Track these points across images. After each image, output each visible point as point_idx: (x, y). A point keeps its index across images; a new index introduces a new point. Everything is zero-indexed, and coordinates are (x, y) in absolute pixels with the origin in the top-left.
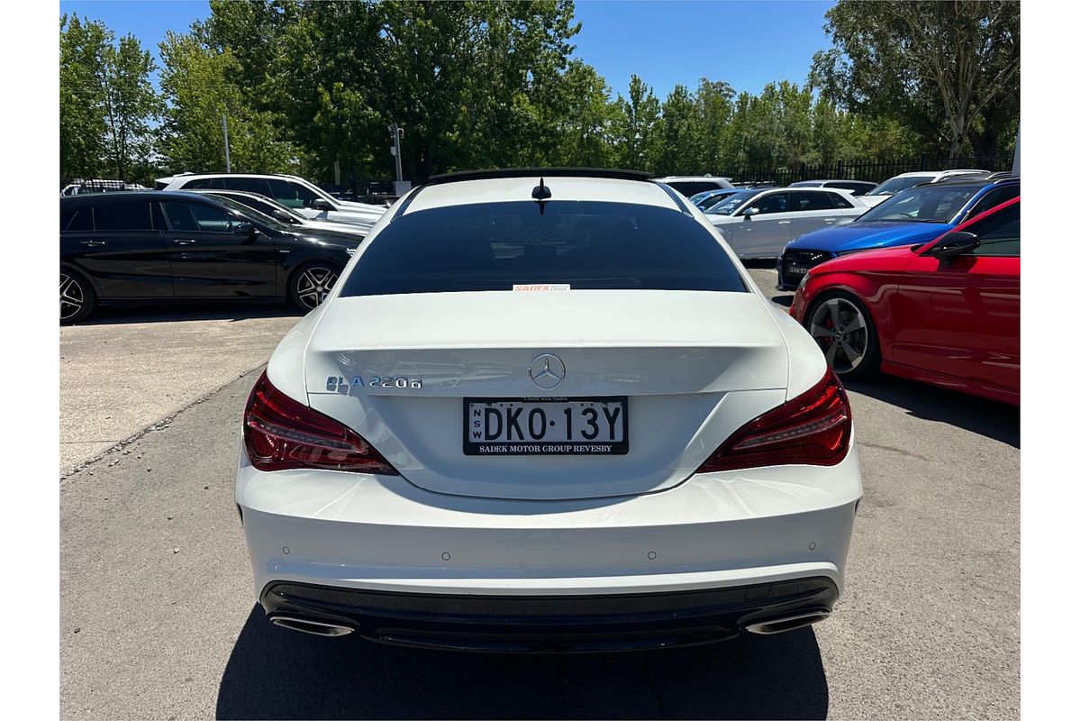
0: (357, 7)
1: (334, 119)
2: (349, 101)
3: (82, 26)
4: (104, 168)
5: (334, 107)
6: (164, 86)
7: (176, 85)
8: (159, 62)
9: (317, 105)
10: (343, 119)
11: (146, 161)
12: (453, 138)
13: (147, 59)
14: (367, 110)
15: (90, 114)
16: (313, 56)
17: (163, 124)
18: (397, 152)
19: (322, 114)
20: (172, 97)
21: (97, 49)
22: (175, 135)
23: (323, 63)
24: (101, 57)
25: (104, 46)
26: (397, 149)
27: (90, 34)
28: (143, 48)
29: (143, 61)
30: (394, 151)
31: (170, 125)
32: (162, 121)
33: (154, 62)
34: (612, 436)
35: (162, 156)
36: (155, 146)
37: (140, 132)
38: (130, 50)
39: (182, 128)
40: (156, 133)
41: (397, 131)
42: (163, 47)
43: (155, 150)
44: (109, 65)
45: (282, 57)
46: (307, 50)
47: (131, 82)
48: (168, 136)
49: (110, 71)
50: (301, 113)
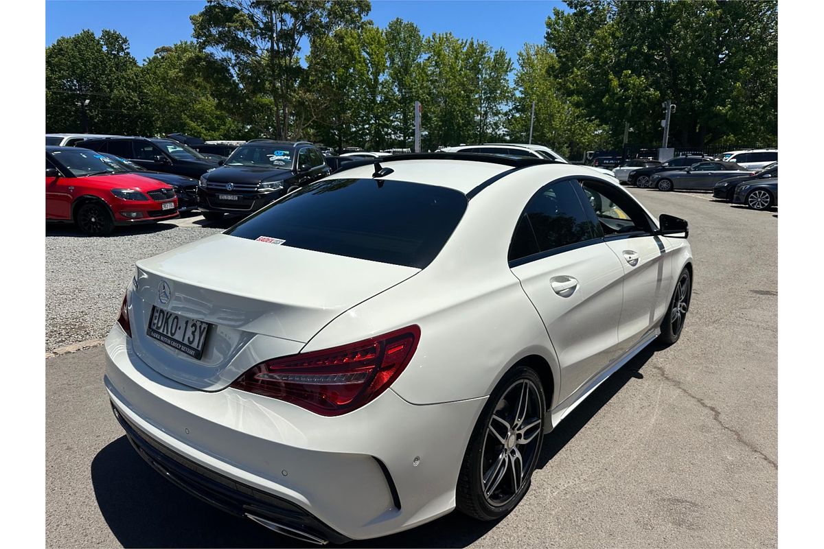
0: (659, 6)
1: (619, 99)
2: (634, 84)
3: (474, 46)
4: (471, 138)
5: (621, 90)
6: (516, 83)
7: (523, 80)
8: (516, 66)
9: (608, 89)
10: (627, 99)
11: (496, 133)
12: (724, 111)
13: (508, 65)
14: (649, 90)
15: (469, 103)
16: (610, 51)
17: (511, 108)
18: (667, 125)
19: (610, 96)
20: (520, 89)
21: (480, 59)
22: (518, 115)
23: (618, 56)
24: (482, 65)
25: (485, 57)
26: (667, 122)
27: (478, 51)
28: (507, 57)
29: (506, 65)
30: (663, 123)
31: (516, 108)
32: (511, 105)
33: (513, 66)
34: (198, 347)
35: (506, 130)
36: (504, 123)
37: (496, 114)
38: (500, 57)
39: (522, 110)
40: (506, 114)
41: (670, 107)
42: (520, 55)
43: (503, 126)
44: (486, 70)
45: (589, 55)
46: (607, 47)
47: (497, 80)
48: (513, 116)
49: (485, 75)
50: (595, 96)
